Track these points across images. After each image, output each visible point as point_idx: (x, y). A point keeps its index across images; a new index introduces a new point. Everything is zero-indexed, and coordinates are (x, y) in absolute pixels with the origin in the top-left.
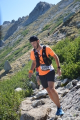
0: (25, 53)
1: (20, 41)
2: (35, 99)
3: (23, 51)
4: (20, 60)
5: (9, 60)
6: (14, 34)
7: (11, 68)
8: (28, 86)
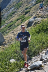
0: (18, 25)
1: (13, 13)
2: (29, 70)
3: (16, 24)
4: (13, 32)
5: (3, 33)
6: (7, 6)
7: (4, 41)
8: (22, 58)
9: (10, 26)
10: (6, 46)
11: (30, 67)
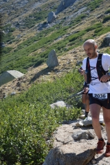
1: (83, 17)
2: (80, 127)
3: (84, 37)
4: (75, 53)
5: (59, 49)
6: (75, 4)
7: (57, 64)
8: (77, 101)
9: (73, 39)
10: (59, 74)
11: (84, 122)
